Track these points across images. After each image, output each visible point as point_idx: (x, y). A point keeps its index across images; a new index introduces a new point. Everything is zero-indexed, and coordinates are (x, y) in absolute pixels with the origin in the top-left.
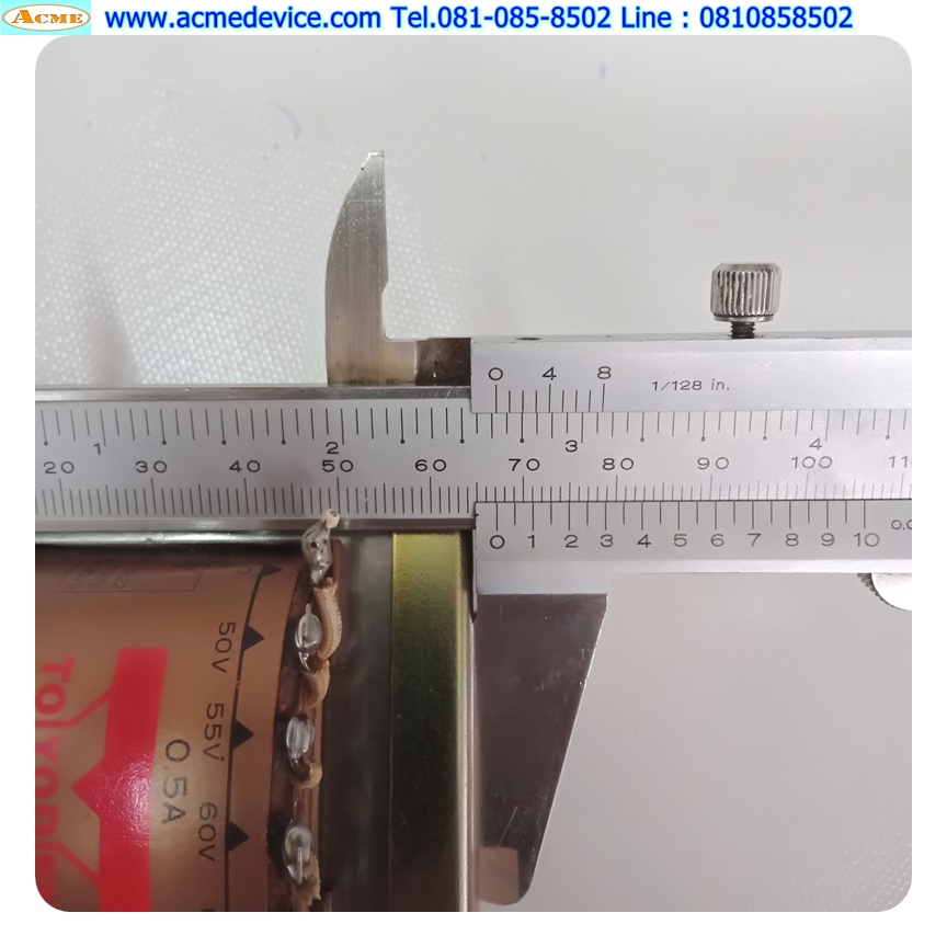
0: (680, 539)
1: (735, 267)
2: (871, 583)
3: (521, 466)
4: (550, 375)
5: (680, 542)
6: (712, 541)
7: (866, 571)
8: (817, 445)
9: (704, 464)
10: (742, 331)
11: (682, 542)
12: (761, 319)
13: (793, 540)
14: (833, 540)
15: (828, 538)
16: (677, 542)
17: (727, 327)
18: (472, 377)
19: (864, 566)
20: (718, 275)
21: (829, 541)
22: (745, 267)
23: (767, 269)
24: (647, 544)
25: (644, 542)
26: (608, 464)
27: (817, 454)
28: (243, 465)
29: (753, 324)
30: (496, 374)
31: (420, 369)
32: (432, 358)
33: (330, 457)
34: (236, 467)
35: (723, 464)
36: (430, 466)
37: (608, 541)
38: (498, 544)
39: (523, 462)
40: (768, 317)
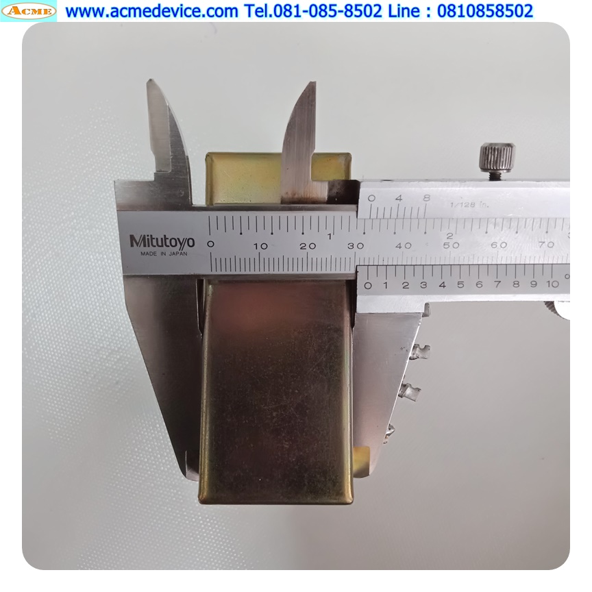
0: (460, 284)
2: (553, 307)
4: (399, 199)
6: (477, 285)
7: (551, 300)
10: (495, 177)
11: (462, 286)
12: (505, 171)
13: (516, 284)
14: (536, 284)
15: (534, 283)
16: (459, 286)
17: (487, 175)
18: (360, 200)
19: (549, 298)
23: (509, 145)
24: (444, 286)
25: (443, 285)
28: (402, 245)
29: (500, 174)
30: (372, 198)
31: (329, 197)
32: (335, 191)
36: (498, 245)
37: (424, 285)
38: (368, 287)
39: (546, 243)
40: (508, 170)
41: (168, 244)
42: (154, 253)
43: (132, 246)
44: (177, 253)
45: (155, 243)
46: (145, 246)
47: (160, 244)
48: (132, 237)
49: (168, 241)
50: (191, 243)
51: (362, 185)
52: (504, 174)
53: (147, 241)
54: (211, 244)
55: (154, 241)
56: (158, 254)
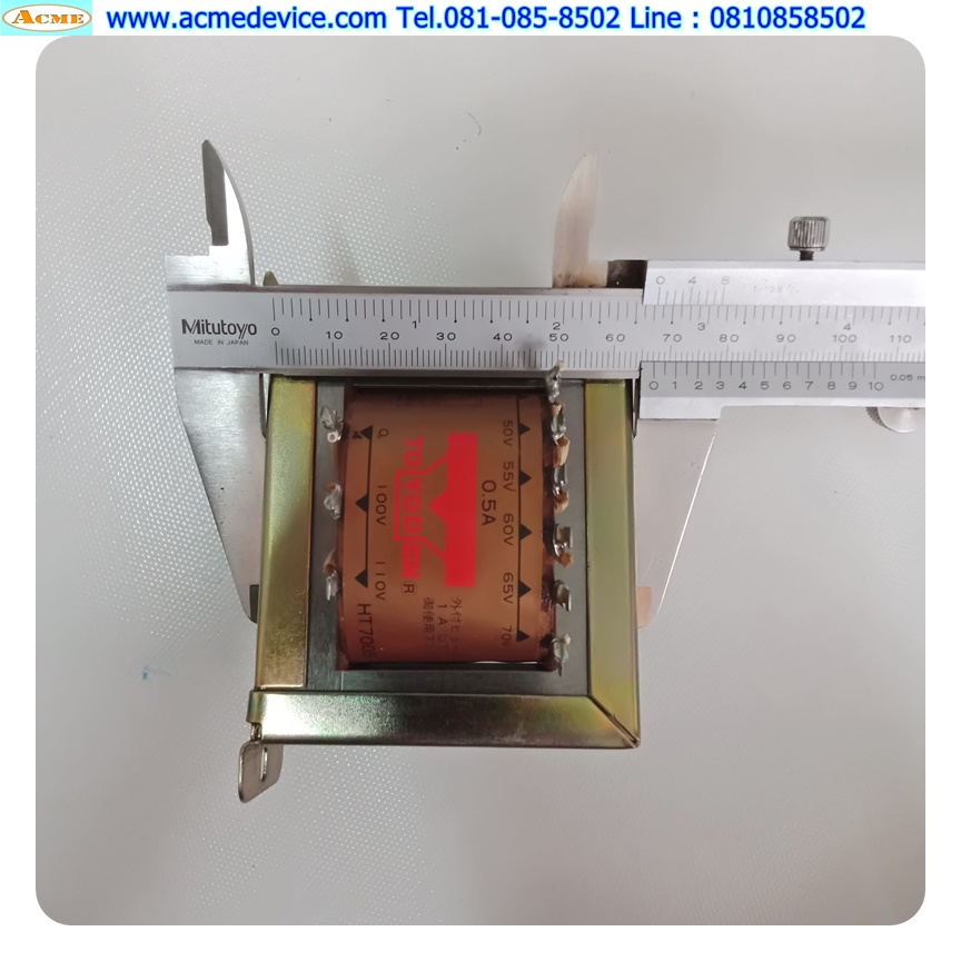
0: (764, 385)
1: (805, 218)
2: (877, 414)
3: (670, 338)
4: (692, 281)
5: (765, 387)
6: (784, 386)
7: (875, 406)
8: (848, 327)
9: (780, 338)
10: (806, 256)
12: (818, 249)
13: (831, 385)
14: (855, 386)
15: (853, 384)
17: (797, 254)
18: (646, 283)
19: (872, 403)
20: (793, 223)
21: (853, 386)
22: (811, 218)
23: (823, 219)
24: (745, 387)
25: (743, 386)
26: (723, 338)
27: (848, 333)
28: (501, 336)
29: (812, 252)
30: (661, 280)
31: (609, 279)
32: (617, 272)
33: (555, 332)
34: (497, 337)
35: (792, 338)
36: (615, 338)
37: (721, 385)
38: (654, 387)
39: (672, 336)
40: (822, 248)
41: (226, 331)
42: (210, 342)
43: (184, 332)
44: (236, 342)
45: (210, 330)
46: (199, 333)
47: (216, 331)
48: (184, 322)
49: (226, 328)
50: (252, 330)
51: (649, 264)
52: (817, 254)
53: (201, 327)
54: (275, 331)
55: (210, 327)
56: (215, 342)
